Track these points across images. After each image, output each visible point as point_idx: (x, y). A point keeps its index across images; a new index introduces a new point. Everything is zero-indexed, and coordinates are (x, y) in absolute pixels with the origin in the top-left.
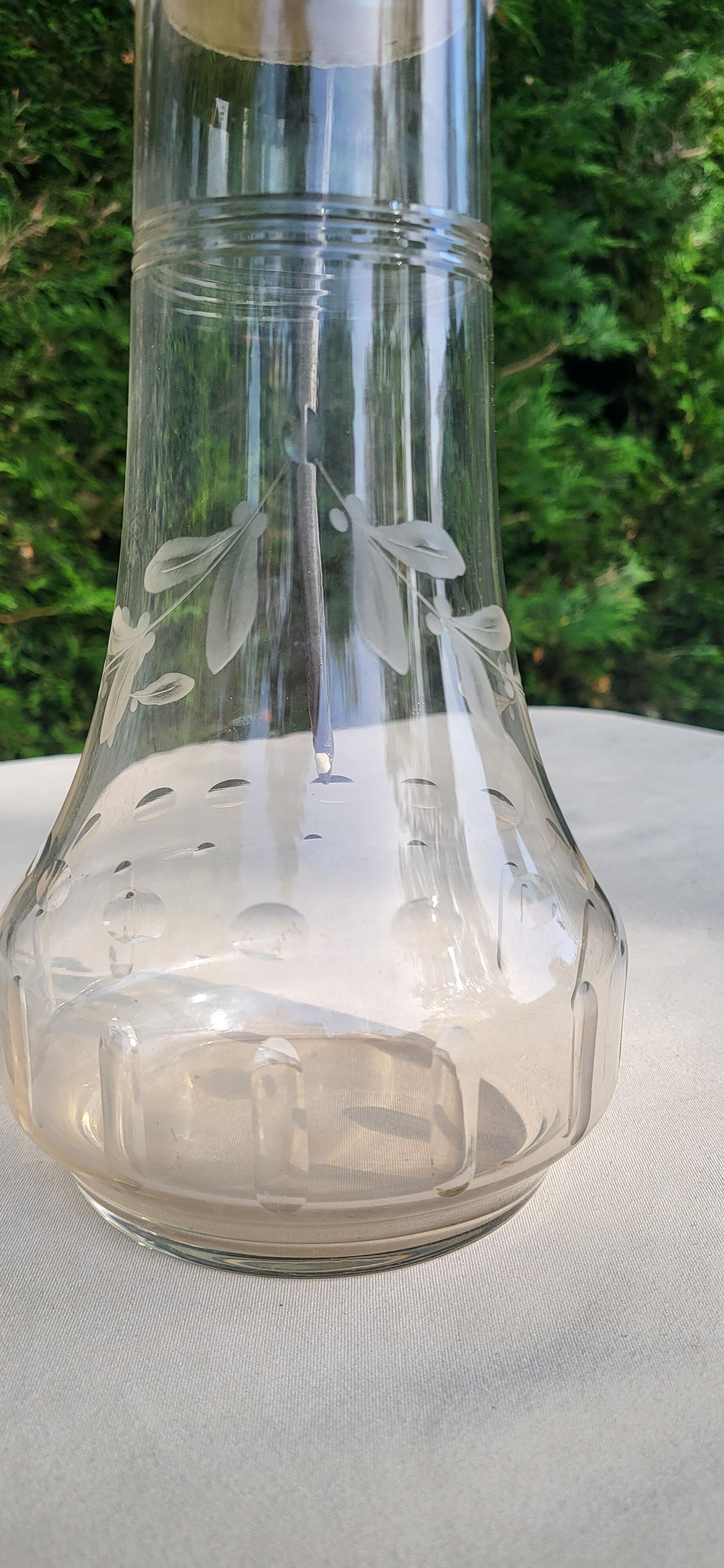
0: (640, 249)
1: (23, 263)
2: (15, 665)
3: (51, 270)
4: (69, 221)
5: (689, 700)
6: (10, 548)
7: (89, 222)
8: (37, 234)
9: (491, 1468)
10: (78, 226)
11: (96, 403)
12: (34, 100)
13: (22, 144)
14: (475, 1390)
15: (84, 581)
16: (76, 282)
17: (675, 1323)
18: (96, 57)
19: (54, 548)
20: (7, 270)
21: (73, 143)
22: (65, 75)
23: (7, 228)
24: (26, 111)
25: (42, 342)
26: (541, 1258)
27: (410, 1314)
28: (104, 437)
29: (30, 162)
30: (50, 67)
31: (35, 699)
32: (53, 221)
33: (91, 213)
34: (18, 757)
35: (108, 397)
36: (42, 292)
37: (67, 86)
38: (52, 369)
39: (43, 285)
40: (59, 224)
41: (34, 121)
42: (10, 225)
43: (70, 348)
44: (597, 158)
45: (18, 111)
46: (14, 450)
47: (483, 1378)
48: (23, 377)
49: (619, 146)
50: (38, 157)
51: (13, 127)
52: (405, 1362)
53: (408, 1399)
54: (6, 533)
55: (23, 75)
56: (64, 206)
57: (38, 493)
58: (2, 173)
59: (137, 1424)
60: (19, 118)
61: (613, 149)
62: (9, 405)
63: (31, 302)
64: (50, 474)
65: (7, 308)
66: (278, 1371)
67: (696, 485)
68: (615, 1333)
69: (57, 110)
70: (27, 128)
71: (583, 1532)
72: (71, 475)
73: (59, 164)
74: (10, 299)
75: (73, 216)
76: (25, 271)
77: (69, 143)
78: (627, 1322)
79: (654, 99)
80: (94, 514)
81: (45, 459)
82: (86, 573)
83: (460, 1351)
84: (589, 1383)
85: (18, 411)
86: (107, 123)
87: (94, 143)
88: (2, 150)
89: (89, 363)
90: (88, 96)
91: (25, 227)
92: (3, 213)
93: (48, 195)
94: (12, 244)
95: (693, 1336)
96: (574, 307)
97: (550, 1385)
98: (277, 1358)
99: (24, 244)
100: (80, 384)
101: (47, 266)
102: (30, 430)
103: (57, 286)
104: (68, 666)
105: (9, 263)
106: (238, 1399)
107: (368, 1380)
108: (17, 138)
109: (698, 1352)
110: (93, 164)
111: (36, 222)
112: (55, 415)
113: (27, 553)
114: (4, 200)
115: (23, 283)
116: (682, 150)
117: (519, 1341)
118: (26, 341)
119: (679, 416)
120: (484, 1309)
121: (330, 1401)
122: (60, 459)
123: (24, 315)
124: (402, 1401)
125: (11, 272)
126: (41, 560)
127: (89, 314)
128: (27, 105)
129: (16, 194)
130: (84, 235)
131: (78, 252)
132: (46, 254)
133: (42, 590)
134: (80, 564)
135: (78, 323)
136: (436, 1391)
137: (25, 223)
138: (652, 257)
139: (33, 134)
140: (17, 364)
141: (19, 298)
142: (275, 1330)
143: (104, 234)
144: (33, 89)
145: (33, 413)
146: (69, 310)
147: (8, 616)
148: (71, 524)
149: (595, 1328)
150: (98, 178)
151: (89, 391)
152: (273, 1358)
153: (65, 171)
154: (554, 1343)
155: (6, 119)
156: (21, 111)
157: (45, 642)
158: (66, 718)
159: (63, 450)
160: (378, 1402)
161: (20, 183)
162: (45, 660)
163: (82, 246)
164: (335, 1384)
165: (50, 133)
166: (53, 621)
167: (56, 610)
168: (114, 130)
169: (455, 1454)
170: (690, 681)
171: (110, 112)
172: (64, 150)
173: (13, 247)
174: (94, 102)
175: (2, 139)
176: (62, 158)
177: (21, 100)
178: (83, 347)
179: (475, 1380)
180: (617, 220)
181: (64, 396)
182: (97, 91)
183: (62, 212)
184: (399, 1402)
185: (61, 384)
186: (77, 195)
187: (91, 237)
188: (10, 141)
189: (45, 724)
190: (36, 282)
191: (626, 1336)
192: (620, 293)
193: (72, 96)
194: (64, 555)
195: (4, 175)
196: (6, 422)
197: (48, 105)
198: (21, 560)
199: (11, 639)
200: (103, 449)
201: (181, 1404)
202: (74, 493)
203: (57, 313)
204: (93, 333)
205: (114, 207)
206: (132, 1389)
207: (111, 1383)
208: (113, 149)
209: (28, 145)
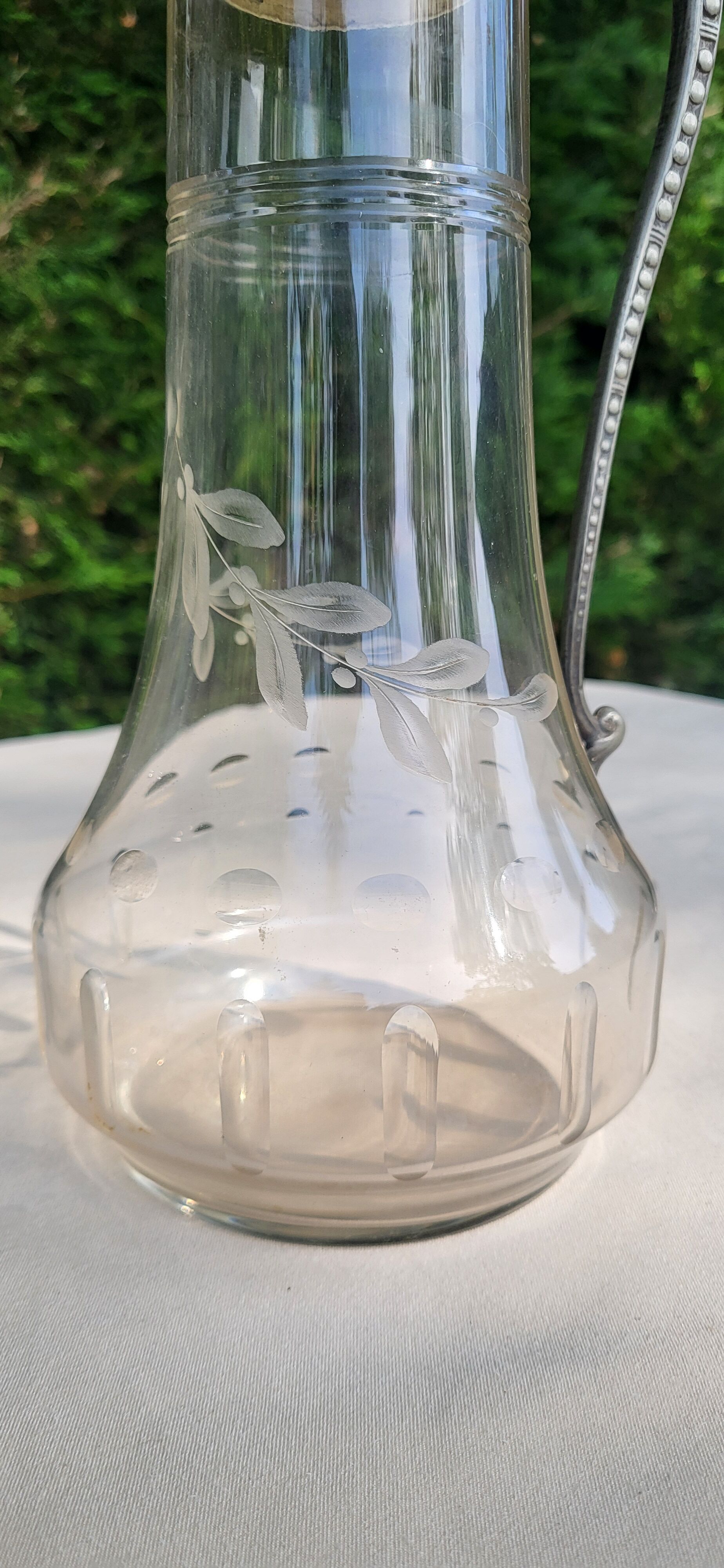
1: (23, 232)
2: (21, 643)
3: (51, 240)
4: (68, 189)
5: (705, 670)
6: (12, 524)
7: (88, 190)
8: (36, 203)
10: (78, 194)
11: (97, 375)
12: (33, 66)
13: (21, 111)
14: (486, 1374)
15: (89, 557)
16: (77, 252)
17: (689, 1305)
18: (95, 20)
19: (57, 523)
20: (8, 240)
21: (72, 109)
22: (64, 39)
23: (7, 197)
24: (25, 77)
25: (42, 314)
28: (107, 410)
29: (29, 129)
30: (48, 31)
31: (41, 677)
32: (54, 188)
33: (91, 180)
35: (110, 368)
36: (42, 262)
37: (66, 51)
38: (52, 340)
39: (43, 256)
40: (60, 192)
41: (33, 86)
42: (9, 194)
43: (72, 320)
44: (608, 118)
45: (16, 77)
46: (14, 424)
47: (495, 1362)
48: (23, 350)
50: (37, 124)
51: (10, 93)
53: (418, 1383)
54: (7, 508)
55: (21, 40)
56: (63, 173)
57: (42, 467)
59: (143, 1410)
60: (18, 84)
61: (623, 109)
62: (9, 377)
63: (31, 273)
64: (52, 448)
65: (8, 279)
66: (286, 1355)
68: (628, 1315)
69: (56, 74)
70: (26, 94)
72: (72, 446)
73: (58, 131)
74: (11, 271)
75: (73, 184)
76: (25, 242)
77: (68, 108)
78: (640, 1305)
80: (97, 488)
81: (47, 433)
82: (90, 549)
83: (470, 1334)
84: (602, 1367)
85: (20, 384)
86: (106, 88)
87: (93, 109)
88: (1, 118)
89: (92, 335)
90: (86, 60)
91: (25, 194)
92: (2, 183)
93: (47, 162)
94: (12, 214)
96: (585, 272)
97: (562, 1369)
98: (285, 1342)
99: (24, 214)
100: (80, 355)
101: (47, 236)
102: (32, 403)
103: (57, 256)
104: (73, 643)
105: (9, 233)
106: (246, 1384)
107: (378, 1365)
108: (16, 104)
110: (92, 130)
111: (36, 191)
112: (56, 388)
113: (30, 528)
114: (2, 169)
115: (24, 254)
117: (531, 1324)
118: (26, 310)
119: (692, 382)
120: (495, 1291)
122: (62, 433)
123: (24, 287)
124: (413, 1386)
125: (10, 242)
126: (46, 536)
127: (90, 284)
128: (25, 70)
129: (15, 162)
130: (85, 203)
131: (78, 221)
132: (45, 224)
133: (46, 566)
134: (84, 538)
135: (79, 292)
136: (446, 1374)
137: (23, 192)
139: (32, 100)
140: (17, 336)
141: (20, 269)
142: (283, 1314)
143: (104, 202)
144: (31, 54)
145: (35, 385)
146: (69, 280)
147: (14, 594)
148: (74, 500)
149: (607, 1310)
150: (99, 145)
151: (92, 363)
153: (64, 138)
154: (566, 1326)
155: (5, 84)
156: (21, 76)
157: (50, 618)
158: (71, 696)
159: (66, 423)
160: (388, 1387)
161: (19, 150)
162: (50, 637)
163: (82, 214)
164: (345, 1369)
165: (49, 99)
166: (57, 598)
167: (61, 585)
168: (113, 97)
169: (466, 1438)
170: (705, 652)
171: (109, 76)
172: (63, 116)
173: (13, 217)
174: (93, 66)
175: (3, 106)
176: (61, 125)
177: (20, 65)
178: (85, 318)
179: (486, 1363)
181: (66, 367)
182: (96, 55)
183: (62, 179)
184: (409, 1387)
185: (60, 356)
186: (80, 162)
187: (92, 205)
188: (9, 107)
189: (51, 702)
190: (36, 251)
191: (639, 1319)
193: (70, 60)
194: (69, 530)
195: (3, 144)
196: (8, 394)
197: (46, 71)
198: (25, 537)
199: (16, 616)
200: (105, 422)
201: (188, 1390)
202: (76, 467)
203: (58, 285)
204: (94, 302)
205: (114, 174)
206: (138, 1375)
207: (117, 1369)
208: (113, 115)
209: (29, 111)
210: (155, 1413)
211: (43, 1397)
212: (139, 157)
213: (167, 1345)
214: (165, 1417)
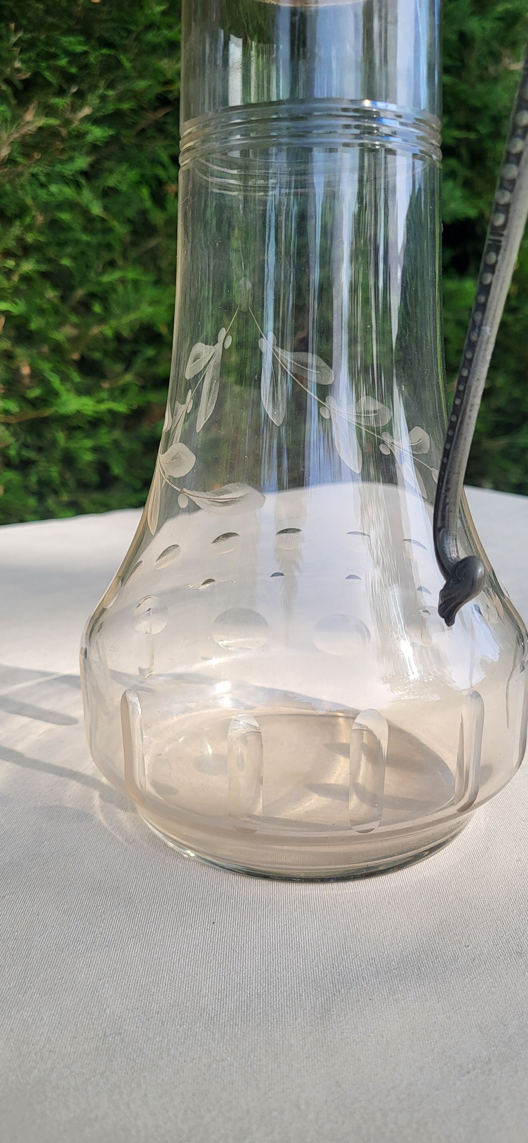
0: (479, 139)
1: (19, 153)
2: (18, 454)
3: (41, 158)
4: (53, 122)
5: (515, 476)
6: (13, 367)
7: (67, 122)
8: (30, 132)
9: (369, 1044)
10: (60, 126)
11: (74, 258)
12: (26, 31)
13: (18, 64)
14: (356, 986)
15: (68, 391)
16: (58, 168)
17: (505, 936)
19: (45, 367)
20: (8, 160)
21: (54, 63)
22: (48, 11)
23: (6, 128)
24: (20, 39)
25: (34, 213)
26: (406, 888)
27: (309, 929)
28: (81, 284)
29: (23, 77)
30: (37, 5)
31: (33, 479)
32: (42, 122)
33: (69, 115)
34: (22, 520)
35: (83, 253)
36: (34, 175)
37: (50, 20)
38: (41, 232)
39: (35, 170)
40: (46, 124)
41: (25, 46)
42: (9, 126)
43: (55, 218)
45: (14, 39)
46: (15, 293)
47: (363, 977)
48: (20, 240)
49: (462, 61)
50: (29, 74)
51: (9, 51)
52: (305, 964)
53: (307, 992)
54: (9, 356)
55: (16, 11)
56: (49, 111)
57: (33, 326)
58: (2, 85)
59: (108, 1011)
60: (15, 44)
61: (458, 64)
62: (10, 260)
63: (26, 183)
64: (41, 312)
65: (8, 187)
66: (211, 971)
67: (520, 316)
68: (460, 944)
69: (43, 37)
70: (21, 52)
71: (438, 1090)
72: (57, 311)
73: (45, 78)
74: (10, 181)
75: (56, 118)
76: (20, 159)
77: (52, 62)
78: (469, 935)
79: (489, 25)
80: (74, 341)
81: (38, 301)
82: (68, 385)
83: (345, 956)
84: (441, 981)
85: (17, 265)
86: (80, 47)
87: (70, 63)
88: (2, 68)
89: (69, 229)
90: (65, 27)
91: (20, 126)
92: (3, 116)
93: (37, 102)
94: (11, 140)
95: (518, 945)
97: (412, 983)
98: (211, 962)
99: (19, 140)
100: (62, 244)
101: (37, 156)
102: (26, 278)
103: (45, 171)
104: (57, 454)
105: (10, 154)
106: (183, 992)
107: (278, 978)
108: (14, 59)
109: (522, 958)
110: (70, 79)
111: (28, 123)
112: (44, 267)
113: (26, 370)
114: (4, 106)
115: (20, 169)
116: (509, 64)
117: (389, 949)
118: (22, 211)
120: (363, 926)
121: (250, 994)
122: (49, 300)
123: (20, 193)
124: (303, 994)
125: (10, 161)
126: (36, 375)
127: (69, 192)
128: (20, 34)
129: (13, 102)
130: (64, 132)
131: (59, 145)
132: (35, 147)
133: (37, 398)
134: (65, 378)
135: (61, 198)
136: (328, 986)
137: (19, 124)
138: (488, 144)
139: (25, 56)
140: (16, 230)
141: (17, 180)
142: (209, 942)
143: (78, 131)
144: (24, 22)
145: (28, 266)
146: (54, 188)
147: (13, 418)
148: (57, 349)
149: (445, 940)
150: (74, 89)
151: (69, 250)
152: (208, 962)
153: (49, 84)
154: (415, 951)
155: (5, 44)
156: (17, 38)
157: (40, 436)
158: (56, 492)
159: (51, 294)
160: (285, 995)
161: (16, 93)
162: (40, 450)
163: (63, 140)
164: (254, 981)
165: (38, 55)
166: (45, 421)
167: (48, 412)
168: (85, 53)
169: (342, 1033)
170: (515, 461)
171: (82, 39)
172: (48, 68)
173: (12, 142)
174: (69, 32)
175: (3, 60)
176: (47, 74)
177: (16, 31)
178: (65, 216)
179: (356, 978)
180: (461, 117)
181: (51, 252)
182: (72, 23)
183: (47, 115)
184: (301, 995)
185: (47, 244)
186: (60, 102)
187: (69, 133)
188: (9, 61)
189: (41, 497)
190: (29, 167)
191: (468, 946)
192: (463, 172)
193: (53, 27)
194: (53, 372)
195: (4, 87)
196: (8, 273)
197: (35, 34)
198: (21, 376)
199: (14, 435)
200: (80, 293)
201: (140, 996)
202: (59, 326)
203: (45, 191)
204: (71, 206)
205: (87, 111)
206: (104, 985)
207: (89, 981)
208: (85, 67)
209: (22, 64)
210: (116, 1014)
211: (35, 1001)
212: (103, 98)
213: (125, 964)
214: (124, 1016)
